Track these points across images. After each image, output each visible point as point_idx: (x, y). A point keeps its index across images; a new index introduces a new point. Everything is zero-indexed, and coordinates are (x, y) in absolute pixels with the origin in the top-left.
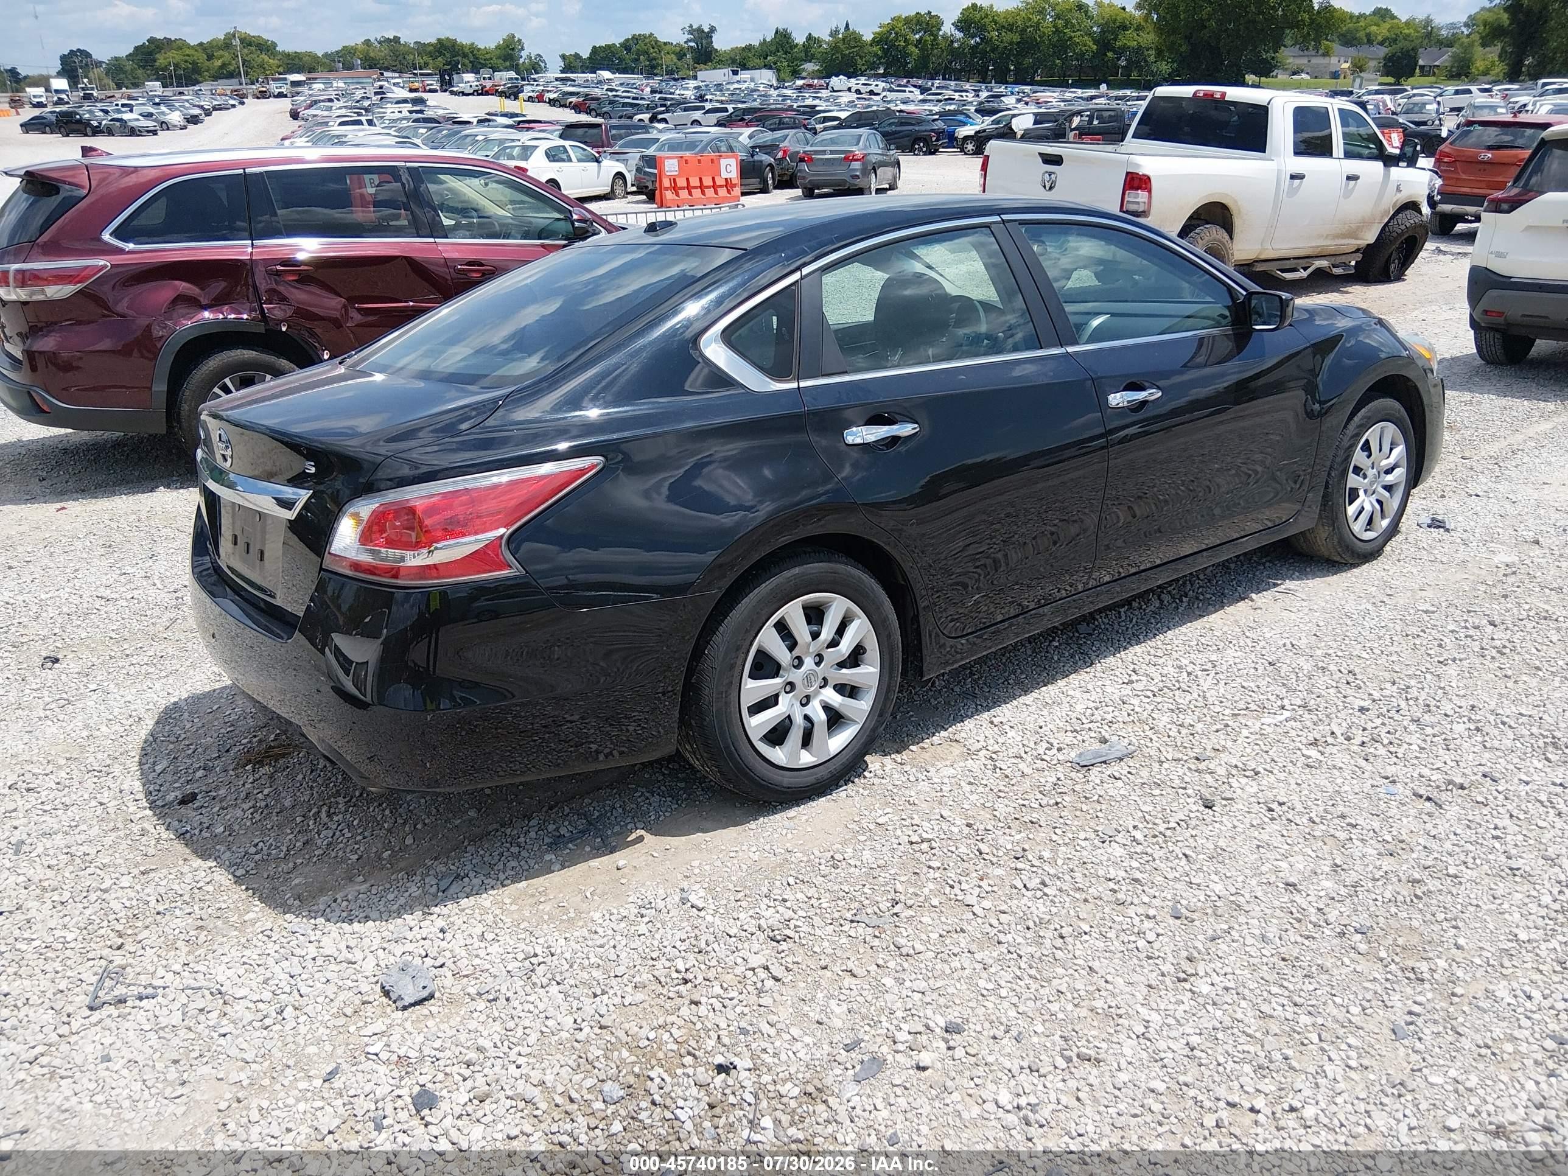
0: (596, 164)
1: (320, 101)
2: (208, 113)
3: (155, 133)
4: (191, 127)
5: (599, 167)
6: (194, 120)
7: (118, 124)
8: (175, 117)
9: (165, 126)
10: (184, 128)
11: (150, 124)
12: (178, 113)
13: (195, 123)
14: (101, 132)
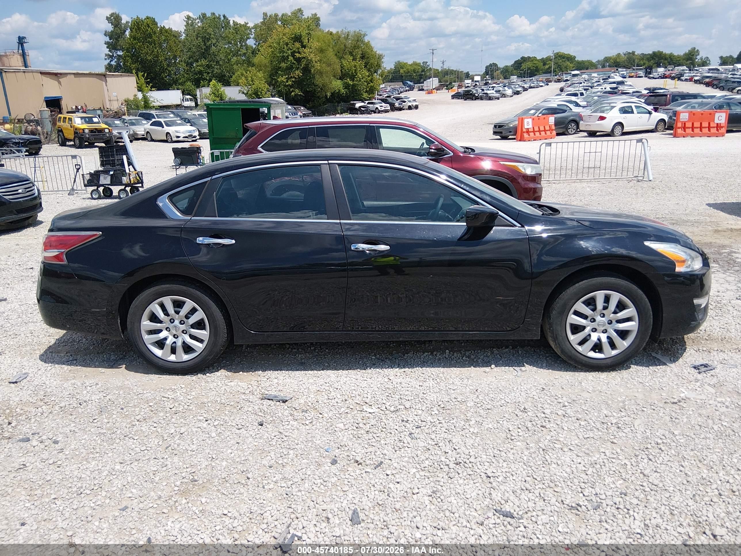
0: (648, 115)
1: (575, 83)
2: (525, 90)
3: (498, 99)
4: (516, 96)
5: (650, 116)
6: (517, 93)
7: (485, 95)
8: (509, 92)
9: (504, 96)
10: (512, 96)
11: (497, 95)
12: (511, 90)
13: (518, 94)
14: (478, 98)
